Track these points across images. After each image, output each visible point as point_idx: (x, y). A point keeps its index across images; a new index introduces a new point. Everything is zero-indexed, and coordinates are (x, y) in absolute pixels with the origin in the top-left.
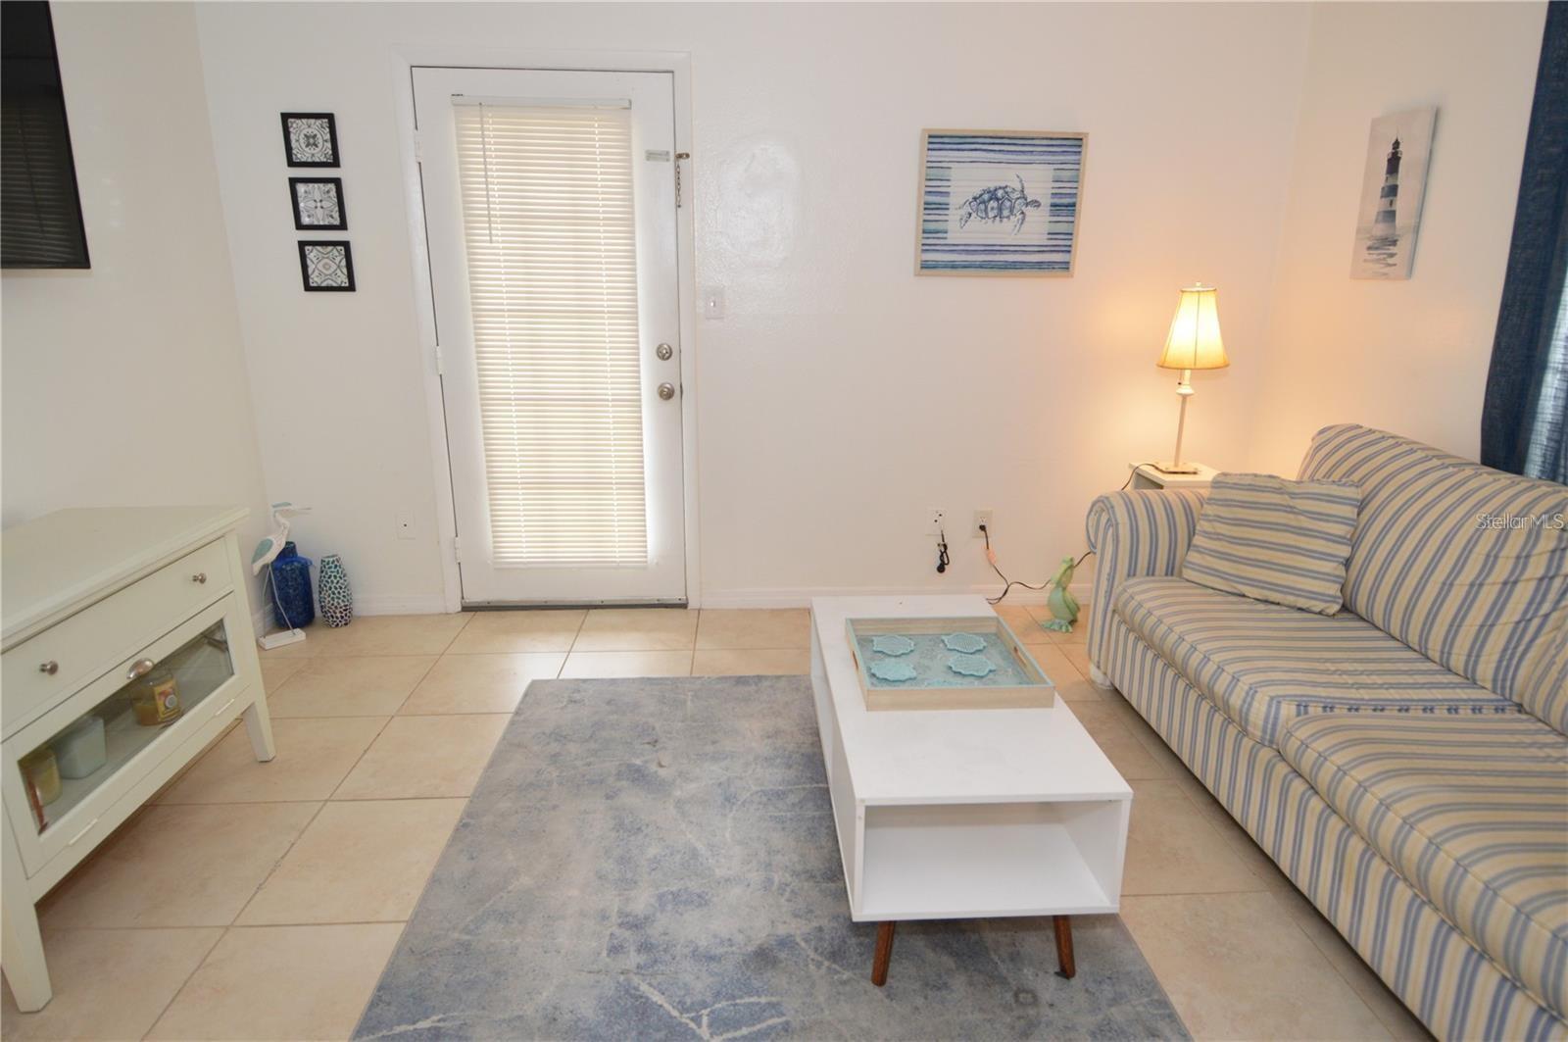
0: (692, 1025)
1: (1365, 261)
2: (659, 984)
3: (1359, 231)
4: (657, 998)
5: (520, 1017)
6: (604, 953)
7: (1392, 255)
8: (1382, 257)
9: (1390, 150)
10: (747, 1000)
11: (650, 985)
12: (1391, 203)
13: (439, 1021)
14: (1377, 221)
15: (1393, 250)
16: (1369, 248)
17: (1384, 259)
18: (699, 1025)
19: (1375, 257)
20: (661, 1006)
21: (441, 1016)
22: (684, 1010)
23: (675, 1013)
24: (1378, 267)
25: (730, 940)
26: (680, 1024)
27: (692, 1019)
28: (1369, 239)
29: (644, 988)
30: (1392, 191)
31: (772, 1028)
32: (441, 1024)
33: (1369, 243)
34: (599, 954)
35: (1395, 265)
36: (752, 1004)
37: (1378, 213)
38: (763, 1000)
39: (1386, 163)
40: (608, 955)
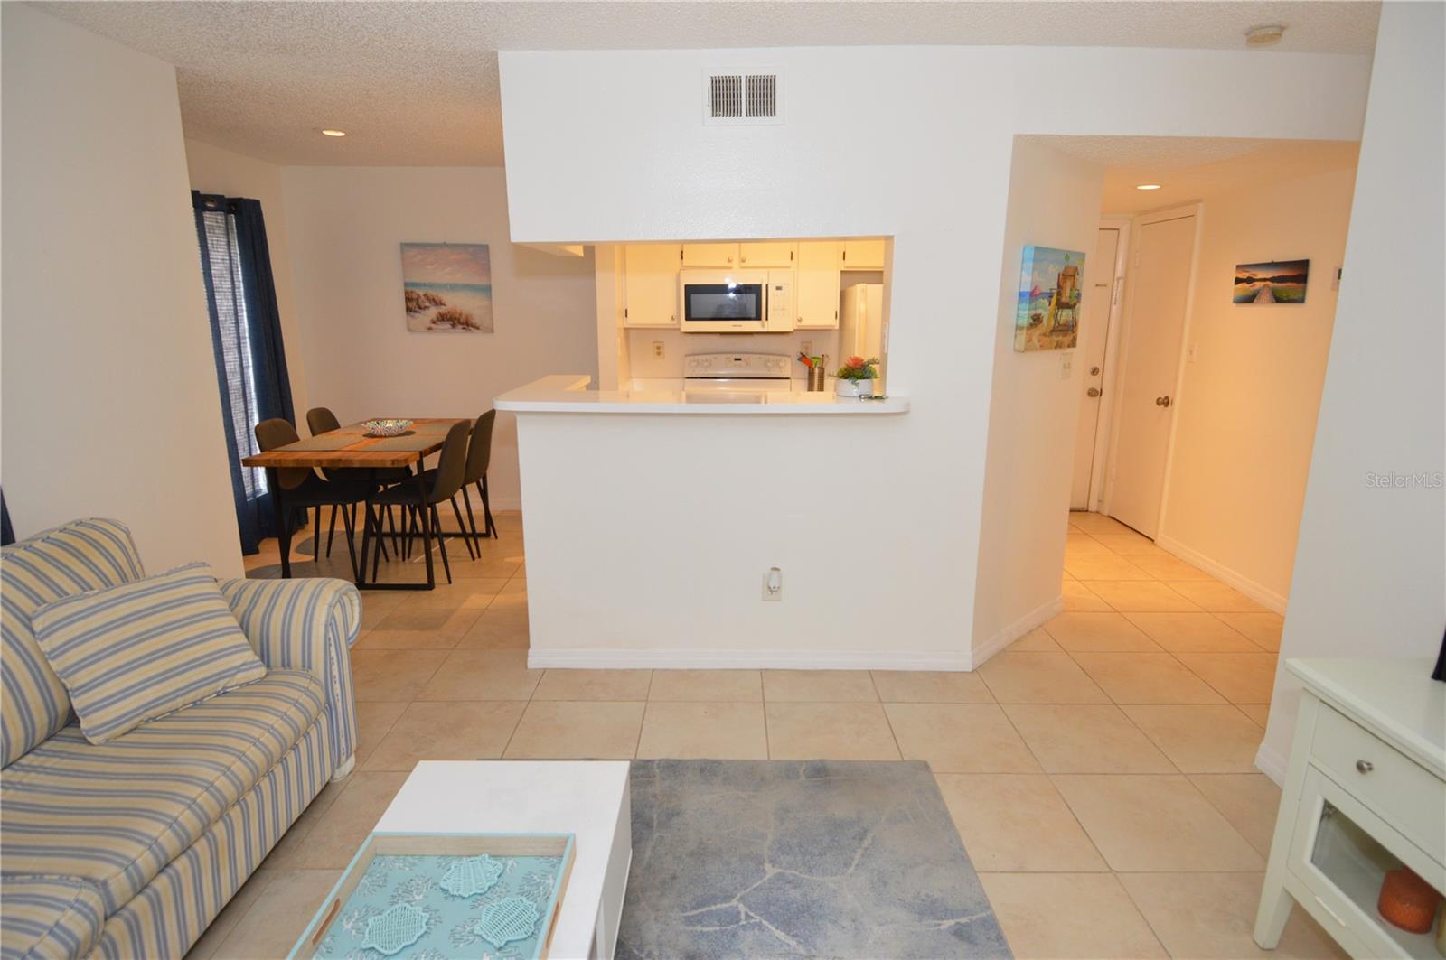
0: (752, 914)
2: (781, 946)
4: (781, 935)
5: (881, 925)
10: (711, 929)
11: (789, 945)
13: (939, 925)
18: (747, 914)
20: (777, 929)
21: (941, 927)
22: (760, 925)
23: (765, 923)
26: (761, 915)
27: (752, 918)
29: (793, 943)
31: (694, 908)
32: (937, 922)
36: (707, 926)
38: (699, 928)
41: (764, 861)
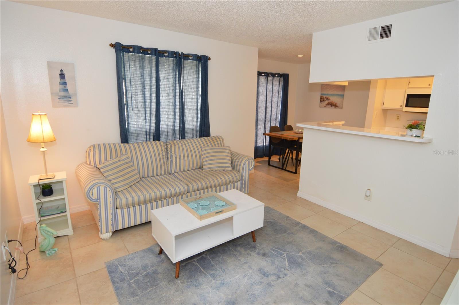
0: (286, 257)
1: (59, 102)
2: (284, 264)
3: (52, 94)
4: (287, 263)
5: (312, 278)
6: (288, 276)
7: (70, 101)
8: (66, 101)
9: (60, 72)
10: (274, 253)
11: (286, 265)
12: (65, 87)
13: (327, 288)
14: (60, 91)
15: (70, 99)
16: (59, 99)
17: (67, 102)
19: (63, 101)
20: (287, 262)
23: (286, 260)
24: (65, 104)
25: (266, 261)
26: (287, 258)
27: (285, 257)
28: (58, 96)
29: (287, 266)
30: (65, 84)
31: (275, 248)
33: (59, 97)
34: (289, 276)
35: (72, 103)
36: (274, 252)
37: (60, 89)
38: (272, 251)
39: (59, 76)
40: (288, 275)
41: (301, 252)
